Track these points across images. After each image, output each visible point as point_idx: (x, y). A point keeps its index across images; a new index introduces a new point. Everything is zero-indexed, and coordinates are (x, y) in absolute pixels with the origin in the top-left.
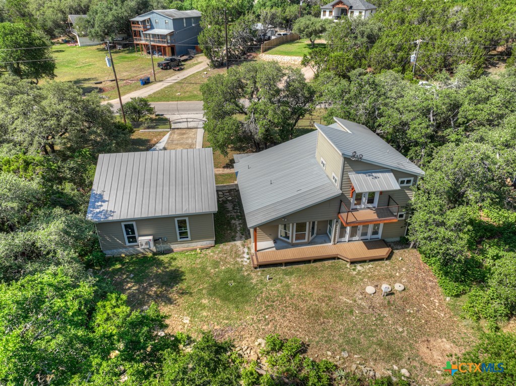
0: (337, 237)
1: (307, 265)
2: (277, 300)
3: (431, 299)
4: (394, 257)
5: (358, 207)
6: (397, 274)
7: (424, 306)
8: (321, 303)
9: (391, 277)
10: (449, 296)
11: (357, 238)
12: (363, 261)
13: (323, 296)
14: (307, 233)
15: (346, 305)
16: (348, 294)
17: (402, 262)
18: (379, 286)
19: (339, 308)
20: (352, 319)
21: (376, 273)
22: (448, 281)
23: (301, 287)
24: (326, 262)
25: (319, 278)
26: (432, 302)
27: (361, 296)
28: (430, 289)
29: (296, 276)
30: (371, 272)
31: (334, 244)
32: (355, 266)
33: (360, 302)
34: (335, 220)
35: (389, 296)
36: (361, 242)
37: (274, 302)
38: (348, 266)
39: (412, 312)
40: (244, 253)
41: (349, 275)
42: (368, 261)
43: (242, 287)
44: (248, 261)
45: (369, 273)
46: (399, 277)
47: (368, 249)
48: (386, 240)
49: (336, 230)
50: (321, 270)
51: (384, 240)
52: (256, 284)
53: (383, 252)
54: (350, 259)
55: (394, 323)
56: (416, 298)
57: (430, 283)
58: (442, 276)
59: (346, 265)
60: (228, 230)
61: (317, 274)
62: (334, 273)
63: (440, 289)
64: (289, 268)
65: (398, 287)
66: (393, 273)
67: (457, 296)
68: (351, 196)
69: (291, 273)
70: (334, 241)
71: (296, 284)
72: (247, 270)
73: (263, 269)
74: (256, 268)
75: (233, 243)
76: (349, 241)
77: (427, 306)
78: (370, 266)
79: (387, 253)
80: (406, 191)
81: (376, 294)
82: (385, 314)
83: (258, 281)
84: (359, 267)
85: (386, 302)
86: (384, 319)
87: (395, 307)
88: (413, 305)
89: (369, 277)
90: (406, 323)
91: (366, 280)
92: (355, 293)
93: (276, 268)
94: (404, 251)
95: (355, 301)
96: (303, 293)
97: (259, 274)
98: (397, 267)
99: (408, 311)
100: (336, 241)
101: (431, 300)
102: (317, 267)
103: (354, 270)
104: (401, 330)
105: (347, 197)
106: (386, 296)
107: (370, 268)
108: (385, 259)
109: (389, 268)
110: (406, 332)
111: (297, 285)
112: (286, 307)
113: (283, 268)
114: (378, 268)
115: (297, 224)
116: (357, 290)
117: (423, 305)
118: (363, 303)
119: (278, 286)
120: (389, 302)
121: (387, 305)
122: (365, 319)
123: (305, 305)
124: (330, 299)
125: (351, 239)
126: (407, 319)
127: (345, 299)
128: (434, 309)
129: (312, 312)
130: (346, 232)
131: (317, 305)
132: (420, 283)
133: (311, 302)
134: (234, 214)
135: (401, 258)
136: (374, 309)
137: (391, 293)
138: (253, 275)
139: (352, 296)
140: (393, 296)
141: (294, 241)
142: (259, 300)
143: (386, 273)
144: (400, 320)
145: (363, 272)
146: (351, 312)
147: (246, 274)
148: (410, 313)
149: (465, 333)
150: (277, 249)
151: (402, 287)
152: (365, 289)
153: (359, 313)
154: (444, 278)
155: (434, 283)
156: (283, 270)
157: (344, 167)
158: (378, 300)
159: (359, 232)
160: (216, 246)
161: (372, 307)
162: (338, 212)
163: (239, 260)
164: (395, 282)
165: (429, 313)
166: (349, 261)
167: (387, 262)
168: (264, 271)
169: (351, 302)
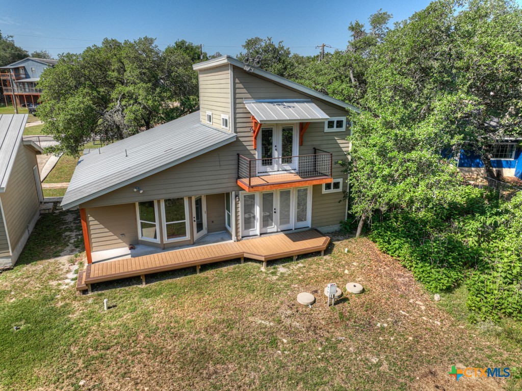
0: (240, 226)
1: (189, 276)
2: (117, 344)
3: (411, 301)
4: (335, 250)
5: (268, 168)
6: (346, 272)
7: (403, 313)
8: (212, 335)
9: (337, 277)
10: (436, 292)
11: (273, 228)
12: (286, 259)
13: (216, 321)
14: (187, 221)
15: (263, 330)
16: (266, 312)
17: (350, 254)
18: (319, 291)
19: (248, 339)
20: (276, 356)
21: (312, 274)
22: (429, 268)
23: (172, 312)
24: (224, 269)
25: (209, 294)
26: (414, 305)
27: (289, 312)
28: (403, 288)
29: (166, 296)
30: (303, 274)
31: (238, 240)
32: (274, 268)
33: (288, 322)
34: (233, 193)
35: (341, 305)
36: (282, 234)
37: (108, 349)
38: (263, 269)
39: (386, 325)
40: (68, 272)
41: (265, 281)
42: (295, 258)
43: (43, 330)
44: (72, 283)
45: (298, 275)
46: (351, 275)
47: (294, 241)
48: (319, 229)
49: (236, 212)
50: (215, 281)
51: (316, 230)
52: (79, 321)
53: (319, 242)
54: (265, 256)
55: (359, 351)
56: (386, 303)
57: (400, 280)
58: (417, 264)
59: (259, 268)
60: (51, 245)
61: (207, 287)
62: (238, 283)
63: (420, 285)
64: (154, 285)
65: (352, 288)
66: (340, 270)
67: (449, 290)
68: (253, 147)
69: (157, 293)
70: (237, 236)
71: (163, 310)
72: (64, 298)
73: (100, 292)
74: (85, 292)
75: (52, 260)
76: (261, 234)
77: (408, 312)
78: (301, 265)
79: (324, 243)
80: (339, 141)
81: (317, 304)
82: (339, 335)
83: (83, 314)
84: (281, 269)
85: (337, 316)
86: (340, 346)
87: (355, 322)
88: (383, 315)
89: (301, 281)
90: (382, 347)
91: (296, 286)
92: (278, 308)
93: (127, 288)
94: (349, 242)
95: (280, 322)
96: (176, 322)
97: (90, 301)
98: (344, 262)
99: (379, 325)
100: (240, 234)
101: (410, 303)
102: (207, 278)
103: (274, 273)
104: (375, 360)
105: (249, 148)
106: (335, 304)
107: (300, 268)
108: (323, 253)
109: (331, 265)
110: (385, 363)
111: (165, 312)
112: (134, 354)
113: (144, 286)
114: (314, 266)
115: (166, 201)
116: (282, 303)
117: (401, 311)
118: (295, 324)
119: (125, 317)
120: (341, 314)
121: (338, 320)
122: (301, 351)
123: (178, 343)
124: (230, 324)
125: (264, 230)
126: (381, 338)
127: (260, 321)
128: (421, 316)
129: (190, 355)
130: (254, 217)
131: (202, 340)
132: (386, 280)
133: (191, 336)
134: (72, 224)
135: (346, 249)
136: (318, 332)
137: (342, 299)
138: (76, 304)
139: (272, 315)
140: (346, 304)
141: (166, 240)
142: (74, 350)
143: (328, 272)
144: (368, 344)
145: (289, 275)
146: (274, 343)
147: (60, 304)
148: (383, 328)
149: (489, 347)
150: (133, 256)
151: (359, 288)
152: (295, 299)
153: (288, 343)
154: (420, 265)
155: (407, 279)
156: (143, 290)
157: (235, 88)
158: (322, 314)
159: (276, 217)
160: (16, 268)
161: (312, 328)
162: (236, 176)
163: (54, 283)
164: (346, 281)
165: (415, 323)
166: (263, 259)
167: (327, 257)
168: (100, 295)
169: (272, 324)
